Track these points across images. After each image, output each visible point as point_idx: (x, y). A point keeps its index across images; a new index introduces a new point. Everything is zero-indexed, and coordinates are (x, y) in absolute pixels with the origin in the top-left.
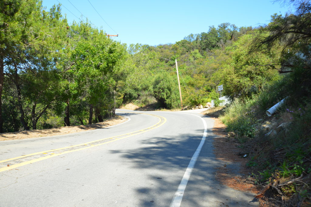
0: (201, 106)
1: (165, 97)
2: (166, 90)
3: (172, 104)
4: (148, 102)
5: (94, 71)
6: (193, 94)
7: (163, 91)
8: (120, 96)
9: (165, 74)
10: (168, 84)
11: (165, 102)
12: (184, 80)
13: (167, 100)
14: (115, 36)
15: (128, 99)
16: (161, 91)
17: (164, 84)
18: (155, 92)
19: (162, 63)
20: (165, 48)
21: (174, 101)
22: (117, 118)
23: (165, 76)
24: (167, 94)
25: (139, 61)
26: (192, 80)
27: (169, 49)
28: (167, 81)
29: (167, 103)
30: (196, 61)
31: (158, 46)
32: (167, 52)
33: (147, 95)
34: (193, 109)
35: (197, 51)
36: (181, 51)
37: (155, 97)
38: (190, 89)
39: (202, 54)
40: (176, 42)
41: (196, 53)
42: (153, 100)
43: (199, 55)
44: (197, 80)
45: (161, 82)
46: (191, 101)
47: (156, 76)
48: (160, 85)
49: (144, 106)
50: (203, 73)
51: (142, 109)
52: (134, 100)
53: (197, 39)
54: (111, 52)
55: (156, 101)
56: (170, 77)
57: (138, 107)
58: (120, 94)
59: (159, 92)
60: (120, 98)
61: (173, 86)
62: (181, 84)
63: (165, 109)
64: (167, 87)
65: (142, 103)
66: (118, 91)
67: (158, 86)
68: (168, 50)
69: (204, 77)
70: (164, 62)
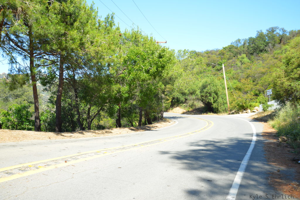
0: (249, 111)
1: (212, 101)
2: (213, 94)
3: (219, 108)
4: (195, 106)
5: (144, 76)
6: (241, 98)
7: (210, 95)
8: (168, 100)
9: (212, 79)
10: (215, 88)
11: (212, 106)
12: (231, 84)
13: (214, 104)
14: (164, 43)
15: (176, 103)
16: (209, 95)
17: (211, 88)
18: (202, 96)
19: (209, 68)
20: (212, 54)
21: (221, 105)
22: (165, 121)
23: (212, 80)
24: (214, 98)
25: (187, 66)
26: (239, 85)
27: (216, 54)
28: (214, 85)
29: (214, 107)
30: (244, 66)
31: (205, 52)
32: (214, 57)
33: (194, 100)
34: (240, 113)
35: (244, 55)
36: (228, 56)
37: (202, 101)
38: (237, 94)
39: (249, 59)
40: (223, 48)
41: (243, 58)
42: (200, 105)
43: (246, 60)
44: (244, 84)
45: (208, 86)
46: (238, 105)
47: (204, 81)
48: (207, 89)
49: (191, 110)
50: (250, 78)
51: (189, 113)
52: (181, 104)
53: (244, 44)
54: (160, 57)
55: (203, 105)
56: (217, 82)
57: (185, 111)
58: (169, 98)
59: (206, 96)
60: (168, 102)
61: (220, 90)
62: (228, 88)
63: (212, 113)
64: (214, 91)
65: (190, 107)
66: (166, 95)
67: (205, 90)
68: (214, 55)
69: (252, 81)
70: (211, 67)
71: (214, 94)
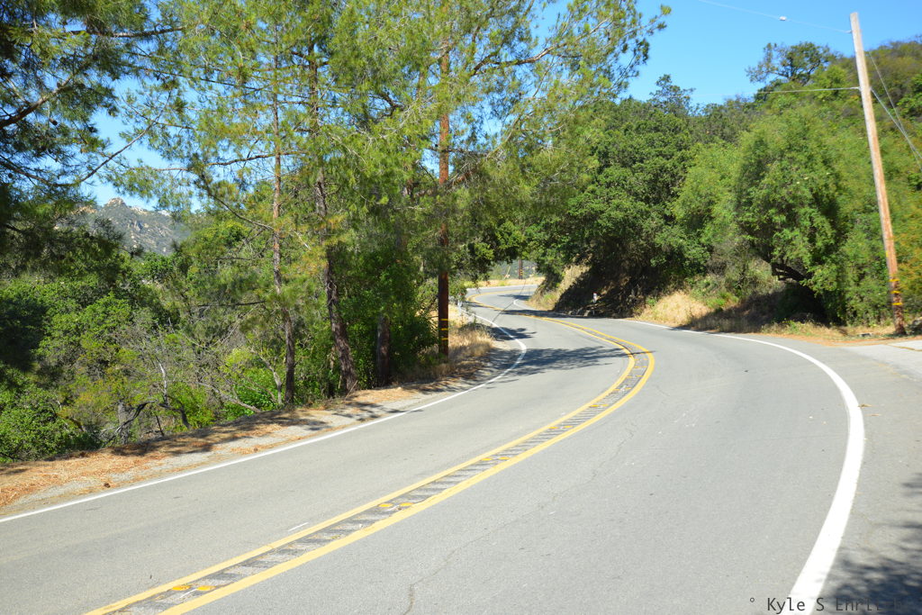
2: (808, 213)
3: (851, 290)
7: (792, 221)
10: (813, 175)
11: (806, 282)
13: (816, 270)
17: (793, 176)
21: (862, 277)
23: (800, 130)
28: (810, 158)
29: (815, 288)
37: (763, 257)
45: (772, 165)
48: (769, 186)
49: (733, 302)
51: (727, 323)
52: (697, 278)
57: (704, 311)
59: (768, 228)
64: (810, 196)
65: (729, 288)
67: (758, 193)
71: (813, 211)
